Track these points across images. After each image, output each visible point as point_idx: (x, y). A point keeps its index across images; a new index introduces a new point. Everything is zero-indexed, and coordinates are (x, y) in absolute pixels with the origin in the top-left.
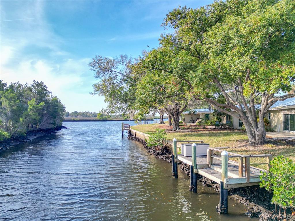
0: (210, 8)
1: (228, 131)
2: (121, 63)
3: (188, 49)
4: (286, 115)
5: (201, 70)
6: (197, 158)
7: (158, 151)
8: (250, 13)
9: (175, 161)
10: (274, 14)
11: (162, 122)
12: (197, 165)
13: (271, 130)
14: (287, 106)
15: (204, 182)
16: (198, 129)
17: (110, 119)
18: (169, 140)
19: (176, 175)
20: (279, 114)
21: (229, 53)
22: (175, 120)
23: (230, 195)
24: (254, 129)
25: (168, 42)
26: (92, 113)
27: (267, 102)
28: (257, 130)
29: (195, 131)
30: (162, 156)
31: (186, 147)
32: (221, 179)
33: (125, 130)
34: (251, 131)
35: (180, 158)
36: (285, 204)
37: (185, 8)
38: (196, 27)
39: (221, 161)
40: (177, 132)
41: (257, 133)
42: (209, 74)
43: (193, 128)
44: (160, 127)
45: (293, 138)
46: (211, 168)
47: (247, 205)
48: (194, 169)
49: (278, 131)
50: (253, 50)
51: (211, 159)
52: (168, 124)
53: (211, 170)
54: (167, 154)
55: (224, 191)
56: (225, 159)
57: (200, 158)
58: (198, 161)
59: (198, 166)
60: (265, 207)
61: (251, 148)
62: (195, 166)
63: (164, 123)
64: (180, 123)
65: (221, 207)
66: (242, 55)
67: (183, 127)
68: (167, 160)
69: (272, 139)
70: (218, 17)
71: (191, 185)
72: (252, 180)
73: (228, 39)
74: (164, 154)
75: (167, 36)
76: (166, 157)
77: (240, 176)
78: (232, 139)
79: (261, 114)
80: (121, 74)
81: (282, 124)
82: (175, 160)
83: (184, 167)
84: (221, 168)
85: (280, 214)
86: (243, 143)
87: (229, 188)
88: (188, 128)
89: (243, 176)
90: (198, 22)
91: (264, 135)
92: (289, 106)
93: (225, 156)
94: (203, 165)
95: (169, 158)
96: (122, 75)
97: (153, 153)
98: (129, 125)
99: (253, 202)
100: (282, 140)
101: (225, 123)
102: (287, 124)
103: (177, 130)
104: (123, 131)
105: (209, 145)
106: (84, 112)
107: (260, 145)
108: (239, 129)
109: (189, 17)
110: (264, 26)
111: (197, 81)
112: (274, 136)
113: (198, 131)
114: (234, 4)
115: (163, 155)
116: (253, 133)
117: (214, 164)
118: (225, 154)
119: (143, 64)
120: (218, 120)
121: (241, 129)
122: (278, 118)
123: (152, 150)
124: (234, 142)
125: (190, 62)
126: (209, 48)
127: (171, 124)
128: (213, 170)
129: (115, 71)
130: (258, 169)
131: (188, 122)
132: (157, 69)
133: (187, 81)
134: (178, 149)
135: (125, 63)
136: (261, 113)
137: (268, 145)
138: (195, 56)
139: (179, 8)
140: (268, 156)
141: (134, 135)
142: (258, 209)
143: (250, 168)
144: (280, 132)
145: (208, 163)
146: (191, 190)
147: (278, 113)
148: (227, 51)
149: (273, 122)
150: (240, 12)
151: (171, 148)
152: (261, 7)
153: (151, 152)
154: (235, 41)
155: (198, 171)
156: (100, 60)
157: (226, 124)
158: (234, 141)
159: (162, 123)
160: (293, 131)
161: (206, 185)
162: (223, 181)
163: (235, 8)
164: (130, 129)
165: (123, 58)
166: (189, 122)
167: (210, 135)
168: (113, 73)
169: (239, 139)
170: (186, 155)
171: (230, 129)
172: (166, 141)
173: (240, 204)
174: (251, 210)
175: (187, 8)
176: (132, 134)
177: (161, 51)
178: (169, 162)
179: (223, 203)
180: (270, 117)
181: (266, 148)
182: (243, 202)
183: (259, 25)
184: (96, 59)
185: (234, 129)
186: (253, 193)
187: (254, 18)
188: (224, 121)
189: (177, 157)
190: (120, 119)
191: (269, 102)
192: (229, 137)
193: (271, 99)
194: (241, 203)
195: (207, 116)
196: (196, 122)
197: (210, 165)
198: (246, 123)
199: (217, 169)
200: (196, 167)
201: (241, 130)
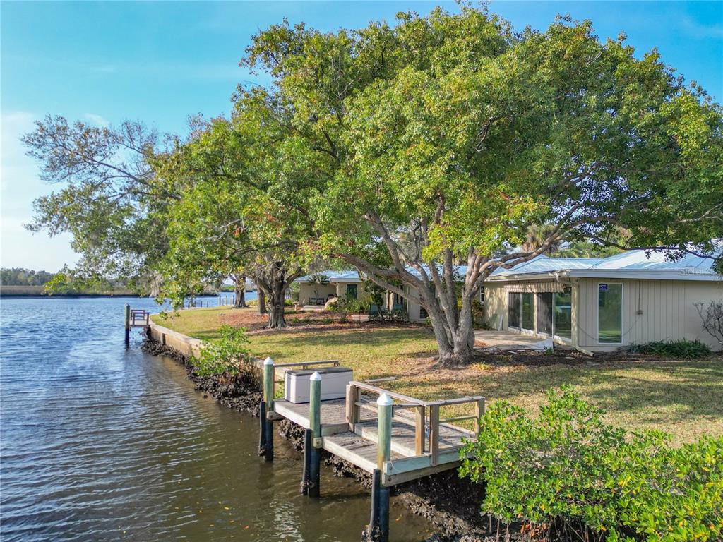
0: (358, 38)
1: (397, 329)
2: (126, 142)
3: (306, 133)
4: (514, 295)
5: (338, 189)
6: (323, 407)
7: (224, 388)
8: (448, 67)
9: (268, 417)
10: (496, 79)
11: (241, 303)
12: (321, 426)
13: (486, 327)
14: (518, 275)
15: (336, 465)
16: (329, 322)
17: (90, 292)
18: (256, 357)
19: (269, 454)
20: (501, 290)
21: (402, 154)
22: (273, 302)
23: (395, 494)
24: (450, 330)
25: (256, 107)
26: (33, 272)
27: (478, 270)
28: (457, 331)
29: (321, 329)
30: (235, 400)
31: (297, 380)
32: (376, 463)
33: (135, 326)
34: (444, 334)
35: (280, 409)
36: (509, 515)
37: (300, 28)
38: (326, 81)
39: (377, 414)
40: (279, 332)
41: (457, 339)
42: (356, 202)
43: (318, 321)
44: (235, 317)
45: (527, 346)
46: (353, 432)
47: (432, 517)
48: (315, 439)
49: (499, 329)
50: (451, 154)
51: (355, 410)
52: (256, 308)
53: (355, 439)
54: (249, 393)
55: (382, 491)
56: (387, 415)
57: (330, 407)
58: (325, 415)
59: (323, 430)
60: (469, 519)
61: (445, 374)
62: (315, 429)
63: (246, 306)
64: (287, 305)
65: (373, 533)
66: (430, 161)
67: (293, 317)
68: (248, 409)
69: (486, 349)
70: (378, 63)
71: (305, 480)
72: (443, 460)
73: (399, 123)
74: (241, 395)
75: (254, 91)
76: (246, 403)
77: (417, 453)
78: (405, 351)
79: (465, 295)
80: (125, 175)
81: (507, 314)
82: (268, 415)
83: (290, 429)
84: (377, 433)
85: (499, 533)
86: (428, 362)
87: (394, 482)
88: (307, 321)
89: (424, 451)
90: (331, 69)
91: (470, 342)
92: (521, 274)
93: (387, 407)
94: (335, 425)
95: (255, 405)
96: (130, 176)
97: (211, 391)
98: (148, 314)
99: (445, 508)
100: (506, 353)
101: (391, 308)
102: (516, 314)
103: (279, 325)
104: (128, 331)
105: (352, 370)
106: (9, 271)
107: (462, 364)
108: (420, 322)
109: (311, 52)
110: (475, 102)
111: (324, 215)
112: (490, 340)
113: (330, 329)
114: (416, 40)
115: (237, 397)
116: (449, 337)
117: (362, 422)
118: (386, 403)
119: (186, 159)
120: (377, 301)
121: (424, 322)
122: (500, 300)
123: (210, 383)
124: (409, 359)
125: (310, 169)
126: (358, 138)
127: (263, 310)
128: (359, 439)
129: (105, 165)
130: (456, 430)
131: (307, 304)
132: (225, 175)
133: (304, 212)
134: (277, 385)
135: (137, 144)
136: (466, 293)
137: (478, 365)
138: (324, 150)
139: (285, 25)
140: (477, 400)
141: (161, 340)
142: (454, 527)
143: (440, 428)
144: (503, 329)
145: (347, 421)
146: (305, 493)
147: (499, 289)
148: (397, 149)
149: (490, 308)
150: (428, 60)
151: (261, 378)
152: (471, 58)
153: (207, 389)
154: (415, 129)
155: (323, 444)
156: (59, 129)
157: (394, 311)
158: (408, 354)
159: (240, 307)
160: (527, 330)
161: (342, 473)
162: (380, 469)
163: (416, 48)
164: (150, 323)
165: (131, 129)
166: (310, 304)
167: (356, 338)
168: (101, 169)
169: (420, 349)
170: (296, 399)
171: (402, 322)
172: (246, 361)
173: (417, 517)
174: (440, 528)
175: (307, 28)
176: (154, 337)
177: (238, 131)
178: (253, 416)
179: (379, 521)
180: (483, 296)
181: (475, 374)
182: (423, 510)
183: (466, 97)
184: (46, 126)
185: (409, 323)
186: (445, 487)
187: (455, 81)
188: (390, 303)
189: (273, 407)
190: (122, 293)
191: (481, 269)
192: (398, 345)
193: (487, 264)
194: (419, 514)
195: (352, 288)
196: (326, 305)
197: (351, 425)
198: (434, 315)
199: (368, 435)
200: (319, 434)
201: (424, 325)
